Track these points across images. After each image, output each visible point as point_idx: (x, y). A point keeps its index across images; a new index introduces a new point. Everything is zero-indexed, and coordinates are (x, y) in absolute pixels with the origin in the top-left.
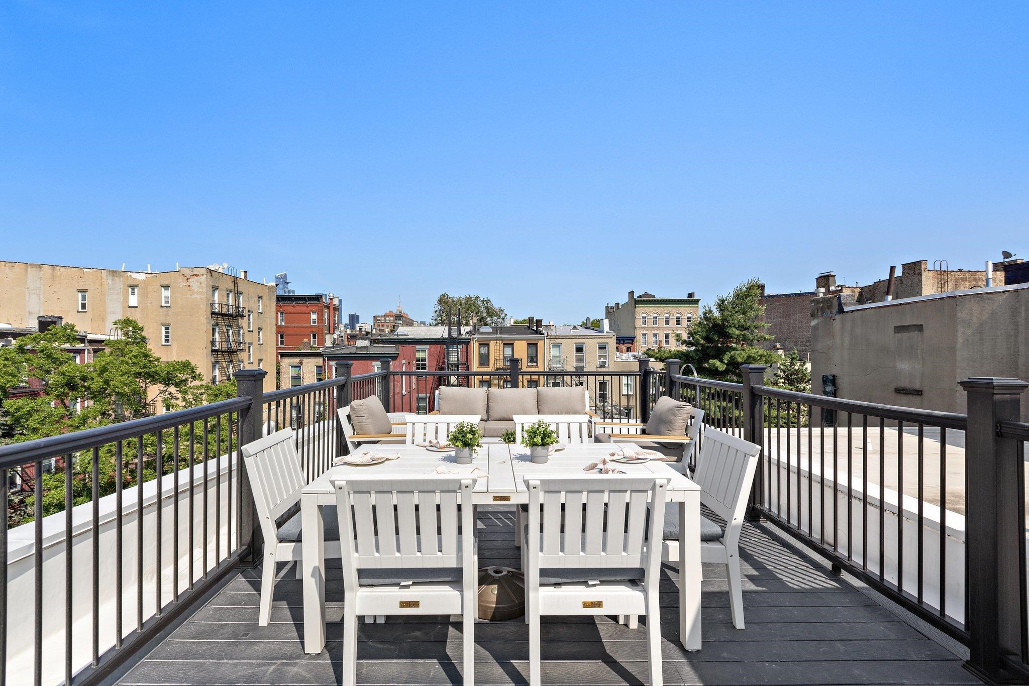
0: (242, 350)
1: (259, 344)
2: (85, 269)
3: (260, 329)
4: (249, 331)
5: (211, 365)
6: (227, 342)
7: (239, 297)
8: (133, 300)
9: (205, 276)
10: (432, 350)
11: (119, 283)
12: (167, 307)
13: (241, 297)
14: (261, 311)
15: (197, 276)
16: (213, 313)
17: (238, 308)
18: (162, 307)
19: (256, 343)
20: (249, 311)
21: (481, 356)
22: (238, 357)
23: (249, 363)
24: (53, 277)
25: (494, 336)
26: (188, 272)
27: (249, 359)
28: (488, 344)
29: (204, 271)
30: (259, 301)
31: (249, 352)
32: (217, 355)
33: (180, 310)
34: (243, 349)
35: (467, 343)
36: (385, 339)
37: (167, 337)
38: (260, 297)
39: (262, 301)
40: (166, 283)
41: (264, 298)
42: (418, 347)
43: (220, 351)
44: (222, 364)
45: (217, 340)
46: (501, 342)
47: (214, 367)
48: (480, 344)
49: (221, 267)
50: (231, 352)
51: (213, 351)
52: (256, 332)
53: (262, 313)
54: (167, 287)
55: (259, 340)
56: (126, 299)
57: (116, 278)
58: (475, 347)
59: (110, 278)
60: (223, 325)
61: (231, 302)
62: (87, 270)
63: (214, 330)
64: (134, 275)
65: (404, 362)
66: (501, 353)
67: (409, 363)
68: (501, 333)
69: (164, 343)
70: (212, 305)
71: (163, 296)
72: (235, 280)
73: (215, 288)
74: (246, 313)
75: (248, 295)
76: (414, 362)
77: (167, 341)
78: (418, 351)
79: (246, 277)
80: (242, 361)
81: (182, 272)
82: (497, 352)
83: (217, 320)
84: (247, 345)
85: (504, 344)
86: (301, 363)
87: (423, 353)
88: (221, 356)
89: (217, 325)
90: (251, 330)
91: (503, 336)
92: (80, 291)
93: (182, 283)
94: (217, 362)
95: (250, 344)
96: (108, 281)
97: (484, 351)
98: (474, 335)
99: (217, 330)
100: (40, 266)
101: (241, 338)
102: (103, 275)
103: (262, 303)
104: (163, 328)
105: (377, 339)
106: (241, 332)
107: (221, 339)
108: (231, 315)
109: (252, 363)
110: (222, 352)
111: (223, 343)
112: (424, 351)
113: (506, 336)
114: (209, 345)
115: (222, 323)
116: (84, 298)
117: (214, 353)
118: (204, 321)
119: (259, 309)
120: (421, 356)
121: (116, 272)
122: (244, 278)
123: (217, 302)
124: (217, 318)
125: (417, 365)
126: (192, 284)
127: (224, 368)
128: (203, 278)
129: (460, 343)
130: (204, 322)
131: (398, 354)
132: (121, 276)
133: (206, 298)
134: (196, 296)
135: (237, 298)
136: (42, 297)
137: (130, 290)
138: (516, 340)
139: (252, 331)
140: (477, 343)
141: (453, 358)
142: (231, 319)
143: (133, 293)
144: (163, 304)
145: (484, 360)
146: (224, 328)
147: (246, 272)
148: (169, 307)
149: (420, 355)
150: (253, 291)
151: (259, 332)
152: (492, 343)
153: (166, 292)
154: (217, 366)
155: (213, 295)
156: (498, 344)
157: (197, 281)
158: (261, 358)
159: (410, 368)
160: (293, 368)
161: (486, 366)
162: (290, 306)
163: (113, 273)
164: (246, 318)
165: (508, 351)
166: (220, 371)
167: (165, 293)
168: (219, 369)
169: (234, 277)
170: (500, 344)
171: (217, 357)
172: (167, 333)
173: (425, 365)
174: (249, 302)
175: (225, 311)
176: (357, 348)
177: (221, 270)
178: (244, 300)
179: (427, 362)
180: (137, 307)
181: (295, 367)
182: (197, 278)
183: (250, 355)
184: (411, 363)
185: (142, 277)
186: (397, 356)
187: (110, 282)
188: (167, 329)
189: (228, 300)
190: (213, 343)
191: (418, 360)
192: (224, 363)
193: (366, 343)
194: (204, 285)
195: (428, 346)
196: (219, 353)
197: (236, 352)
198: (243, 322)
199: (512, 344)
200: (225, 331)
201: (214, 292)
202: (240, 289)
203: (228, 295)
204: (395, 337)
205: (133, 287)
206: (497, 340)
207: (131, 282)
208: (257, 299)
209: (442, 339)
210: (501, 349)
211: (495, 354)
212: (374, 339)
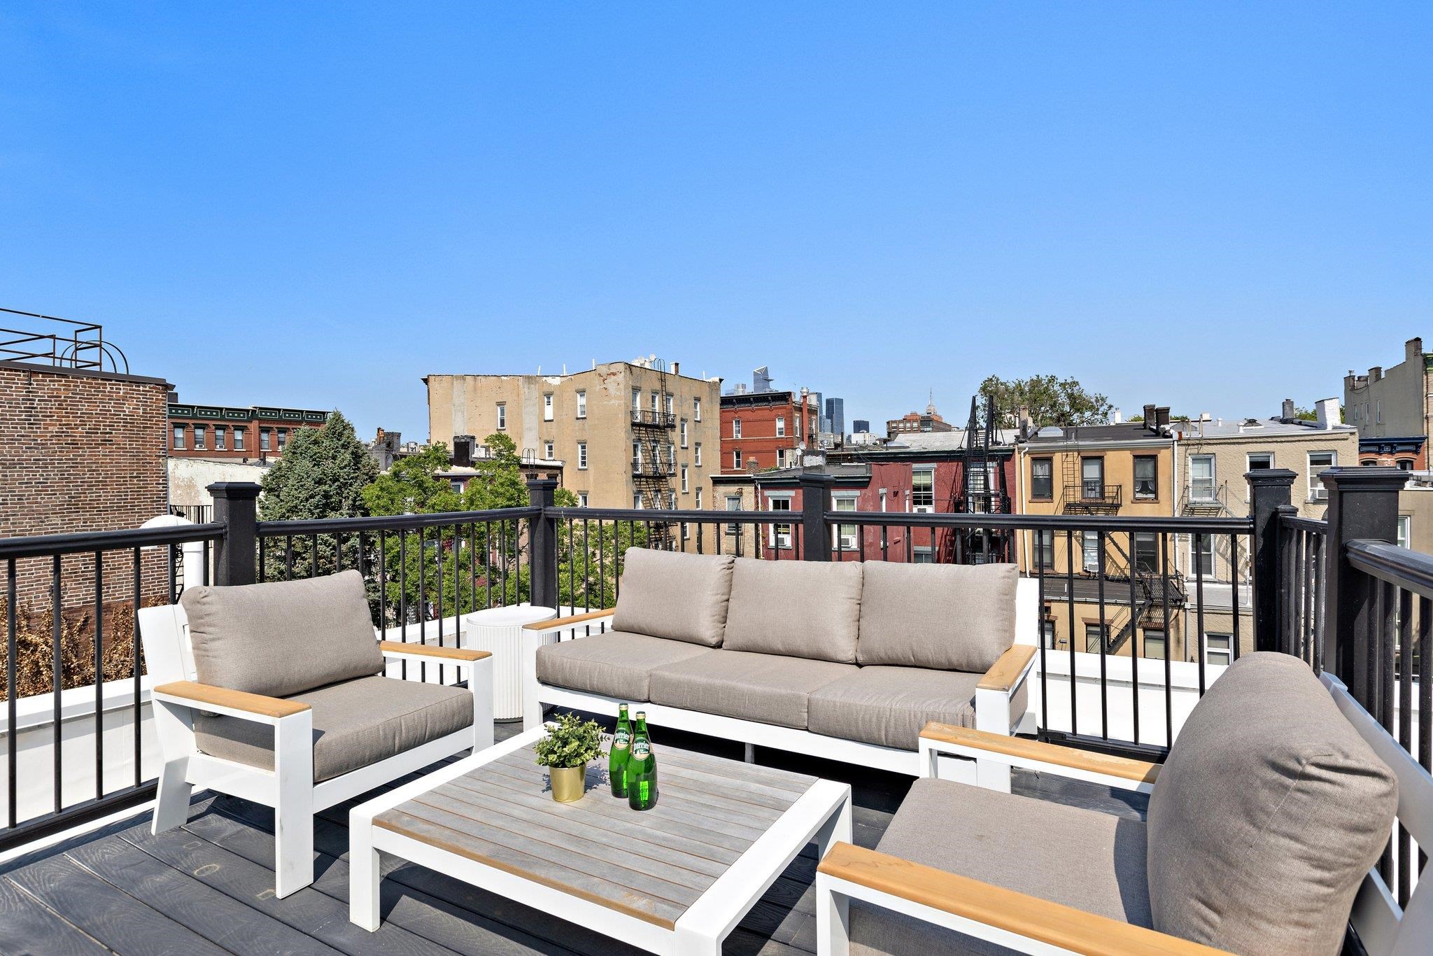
0: (671, 475)
1: (696, 466)
2: (503, 378)
3: (698, 444)
4: (682, 448)
5: (632, 496)
6: (653, 464)
7: (668, 400)
8: (549, 413)
9: (623, 373)
10: (942, 470)
11: (535, 392)
12: (583, 418)
13: (671, 400)
14: (699, 419)
15: (614, 374)
16: (634, 424)
17: (666, 415)
18: (577, 419)
19: (692, 464)
20: (682, 420)
21: (1035, 481)
22: (668, 484)
23: (683, 494)
24: (475, 389)
25: (1062, 444)
26: (604, 370)
27: (684, 487)
28: (1050, 460)
29: (621, 367)
30: (696, 404)
31: (683, 477)
32: (640, 481)
33: (597, 422)
34: (674, 474)
35: (1005, 457)
36: (862, 454)
37: (584, 458)
38: (698, 399)
39: (700, 404)
40: (581, 387)
41: (703, 400)
42: (915, 466)
43: (643, 477)
44: (647, 494)
45: (640, 462)
46: (1076, 454)
47: (636, 499)
48: (1034, 459)
49: (647, 360)
50: (659, 478)
51: (635, 476)
52: (692, 449)
53: (700, 422)
54: (582, 392)
55: (697, 461)
56: (542, 412)
57: (532, 386)
58: (1022, 469)
59: (526, 386)
60: (646, 441)
61: (657, 408)
62: (505, 378)
63: (635, 447)
64: (550, 380)
65: (882, 491)
66: (1078, 474)
67: (896, 494)
68: (1076, 438)
69: (580, 467)
70: (632, 413)
71: (579, 404)
72: (663, 376)
73: (636, 390)
74: (678, 423)
75: (681, 396)
76: (907, 492)
77: (584, 463)
78: (917, 473)
79: (677, 371)
80: (673, 490)
81: (598, 372)
82: (1065, 470)
83: (639, 434)
84: (681, 469)
85: (1084, 459)
86: (741, 493)
87: (925, 476)
88: (645, 483)
89: (640, 440)
90: (686, 446)
91: (1080, 443)
92: (499, 404)
93: (598, 387)
94: (640, 492)
95: (685, 466)
96: (524, 389)
97: (1041, 471)
98: (1023, 442)
99: (640, 447)
100: (463, 378)
101: (672, 458)
102: (520, 383)
103: (700, 408)
104: (580, 447)
105: (848, 455)
106: (672, 449)
107: (645, 459)
108: (657, 427)
109: (688, 493)
110: (647, 477)
111: (647, 466)
112: (928, 472)
113: (1088, 443)
114: (630, 468)
115: (646, 437)
116: (502, 412)
117: (635, 479)
118: (623, 435)
119: (696, 417)
120: (922, 482)
121: (531, 377)
122: (674, 373)
123: (639, 409)
124: (639, 430)
125: (914, 497)
126: (609, 386)
127: (648, 499)
128: (620, 377)
129: (992, 459)
130: (621, 436)
131: (870, 478)
132: (537, 382)
133: (625, 404)
134: (613, 402)
135: (665, 403)
136: (465, 414)
137: (546, 399)
138: (1108, 450)
139: (687, 448)
140: (1028, 458)
141: (976, 485)
142: (657, 431)
143: (549, 403)
144: (579, 416)
145: (1042, 489)
146: (648, 443)
147: (677, 365)
148: (585, 418)
149: (918, 480)
150: (687, 391)
151: (697, 449)
152: (1057, 458)
153: (582, 398)
154: (640, 498)
155: (634, 400)
156: (1070, 459)
157: (615, 381)
158: (700, 486)
159: (898, 502)
160: (731, 501)
161: (1046, 500)
162: (748, 410)
163: (529, 379)
164: (678, 429)
165: (1092, 472)
166: (644, 504)
167: (581, 401)
168: (642, 501)
169: (661, 372)
170: (1075, 458)
171: (640, 485)
172: (584, 453)
173: (931, 497)
174: (682, 406)
175: (649, 421)
176: (805, 468)
177: (647, 366)
178: (674, 405)
179: (933, 492)
180: (552, 421)
181: (734, 499)
182: (615, 377)
183: (684, 482)
184: (900, 494)
185: (557, 381)
186: (869, 482)
187: (526, 390)
188: (583, 447)
189: (653, 406)
190: (635, 465)
191: (917, 488)
192: (649, 493)
193: (819, 461)
194: (622, 386)
195: (934, 465)
196: (642, 479)
197: (665, 477)
198: (674, 436)
199: (1101, 458)
200: (650, 448)
201: (635, 395)
202: (670, 388)
203: (653, 398)
204: (884, 451)
205: (548, 395)
206: (1067, 451)
207: (546, 389)
208: (693, 401)
209: (958, 452)
210: (1077, 467)
211: (1065, 477)
212: (844, 455)
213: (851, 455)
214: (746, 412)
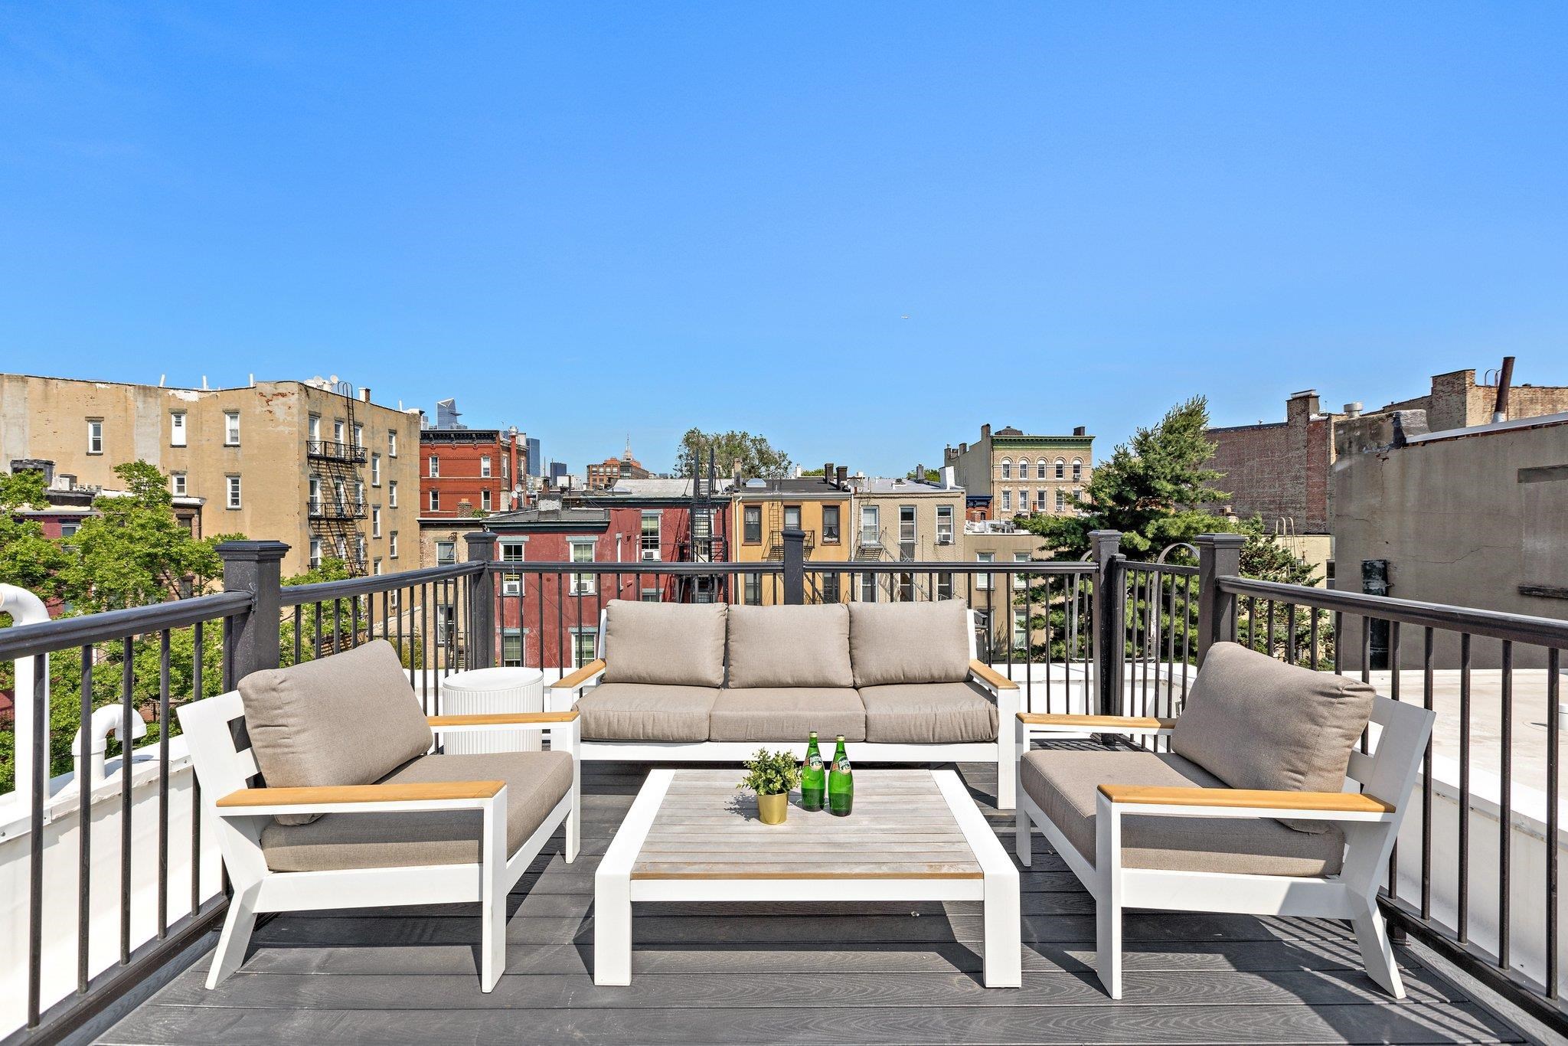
0: (360, 517)
1: (391, 508)
2: (97, 385)
3: (393, 483)
4: (374, 486)
5: (307, 542)
6: (336, 504)
7: (356, 431)
8: (179, 436)
9: (296, 396)
10: (668, 516)
11: (155, 408)
12: (234, 446)
13: (360, 432)
14: (394, 454)
15: (283, 395)
16: (310, 457)
17: (353, 448)
18: (226, 446)
19: (386, 505)
20: (374, 454)
21: (747, 526)
22: (355, 528)
23: (374, 538)
24: (46, 397)
25: (769, 494)
26: (268, 389)
27: (375, 532)
28: (759, 508)
29: (295, 388)
30: (391, 438)
31: (375, 519)
32: (319, 524)
33: (256, 451)
34: (363, 516)
35: (725, 505)
36: (591, 499)
37: (235, 495)
38: (393, 432)
39: (397, 438)
40: (232, 407)
41: (400, 433)
42: (644, 511)
43: (324, 519)
44: (327, 539)
45: (319, 501)
46: (780, 503)
47: (313, 545)
48: (746, 507)
49: (327, 382)
50: (342, 520)
51: (311, 518)
52: (386, 488)
53: (395, 458)
54: (234, 414)
55: (392, 501)
56: (167, 434)
57: (150, 400)
58: (738, 515)
59: (140, 398)
60: (328, 477)
61: (342, 439)
62: (103, 386)
63: (313, 485)
64: (180, 394)
65: (618, 536)
66: (781, 521)
67: (629, 538)
68: (780, 489)
69: (230, 506)
70: (309, 443)
71: (228, 428)
72: (350, 403)
73: (314, 416)
74: (368, 457)
75: (373, 428)
76: (638, 537)
77: (235, 502)
78: (645, 518)
79: (368, 398)
80: (363, 535)
81: (259, 390)
82: (773, 519)
83: (318, 468)
84: (371, 510)
85: (786, 507)
86: (455, 538)
87: (653, 521)
88: (325, 526)
89: (319, 475)
90: (378, 484)
91: (784, 494)
92: (90, 419)
93: (258, 407)
94: (319, 537)
95: (377, 507)
96: (137, 403)
97: (752, 518)
98: (736, 492)
99: (318, 484)
100: (24, 379)
101: (361, 498)
102: (128, 394)
103: (396, 442)
104: (229, 481)
105: (577, 499)
106: (361, 488)
107: (326, 499)
108: (342, 461)
109: (380, 538)
110: (328, 520)
111: (328, 506)
112: (654, 518)
113: (789, 494)
114: (305, 508)
115: (326, 472)
116: (97, 431)
117: (313, 522)
118: (296, 469)
119: (391, 451)
120: (650, 527)
121: (150, 388)
122: (364, 400)
123: (318, 438)
124: (318, 464)
125: (643, 541)
126: (275, 409)
127: (330, 545)
128: (293, 400)
129: (714, 506)
130: (294, 470)
131: (609, 523)
132: (158, 396)
133: (299, 431)
134: (281, 428)
135: (352, 433)
136: (27, 430)
137: (174, 419)
138: (804, 500)
139: (379, 487)
140: (742, 506)
141: (701, 530)
142: (341, 466)
143: (178, 424)
144: (228, 442)
145: (753, 534)
146: (330, 480)
147: (367, 391)
148: (238, 446)
149: (647, 525)
150: (382, 423)
151: (391, 488)
152: (765, 506)
153: (233, 421)
154: (319, 543)
155: (312, 428)
156: (775, 507)
157: (284, 404)
158: (396, 530)
159: (630, 547)
160: (442, 547)
161: (756, 543)
162: (448, 447)
163: (146, 390)
164: (369, 465)
165: (792, 519)
166: (323, 551)
167: (231, 424)
168: (322, 548)
169: (347, 398)
170: (778, 506)
171: (319, 528)
172: (235, 488)
173: (657, 541)
174: (373, 438)
175: (331, 452)
176: (540, 513)
177: (326, 388)
178: (364, 437)
179: (659, 536)
180: (185, 446)
181: (445, 544)
182: (284, 399)
183: (375, 525)
184: (632, 538)
185: (193, 397)
186: (607, 527)
187: (140, 405)
188: (235, 482)
189: (337, 436)
190: (311, 505)
191: (645, 533)
192: (331, 539)
193: (556, 505)
194: (295, 411)
195: (661, 511)
196: (322, 522)
197: (351, 520)
198: (364, 472)
199: (799, 507)
200: (332, 485)
201: (312, 422)
202: (358, 418)
203: (337, 428)
204: (611, 496)
205: (178, 414)
206: (773, 500)
207: (174, 406)
208: (388, 434)
209: (683, 499)
210: (781, 514)
211: (771, 523)
212: (572, 499)
213: (580, 500)
214: (445, 448)
